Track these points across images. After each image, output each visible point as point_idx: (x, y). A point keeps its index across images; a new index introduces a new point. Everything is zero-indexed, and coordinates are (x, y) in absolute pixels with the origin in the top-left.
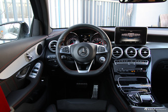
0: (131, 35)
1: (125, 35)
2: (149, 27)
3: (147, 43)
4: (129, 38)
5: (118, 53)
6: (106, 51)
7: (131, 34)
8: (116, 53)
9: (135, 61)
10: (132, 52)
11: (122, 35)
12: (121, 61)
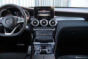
1: (41, 11)
2: (55, 7)
3: (55, 17)
4: (43, 13)
5: (36, 23)
6: (23, 21)
7: (44, 11)
8: (35, 23)
9: (46, 28)
10: (44, 22)
11: (39, 11)
12: (37, 28)
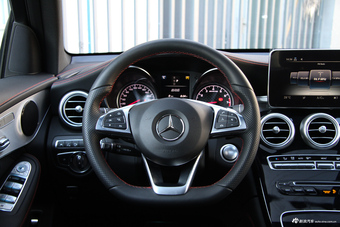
0: (320, 74)
1: (302, 74)
4: (314, 84)
5: (281, 134)
6: (243, 126)
8: (273, 134)
9: (334, 159)
10: (323, 128)
11: (293, 74)
12: (289, 158)
